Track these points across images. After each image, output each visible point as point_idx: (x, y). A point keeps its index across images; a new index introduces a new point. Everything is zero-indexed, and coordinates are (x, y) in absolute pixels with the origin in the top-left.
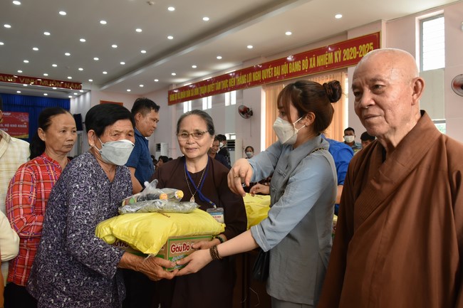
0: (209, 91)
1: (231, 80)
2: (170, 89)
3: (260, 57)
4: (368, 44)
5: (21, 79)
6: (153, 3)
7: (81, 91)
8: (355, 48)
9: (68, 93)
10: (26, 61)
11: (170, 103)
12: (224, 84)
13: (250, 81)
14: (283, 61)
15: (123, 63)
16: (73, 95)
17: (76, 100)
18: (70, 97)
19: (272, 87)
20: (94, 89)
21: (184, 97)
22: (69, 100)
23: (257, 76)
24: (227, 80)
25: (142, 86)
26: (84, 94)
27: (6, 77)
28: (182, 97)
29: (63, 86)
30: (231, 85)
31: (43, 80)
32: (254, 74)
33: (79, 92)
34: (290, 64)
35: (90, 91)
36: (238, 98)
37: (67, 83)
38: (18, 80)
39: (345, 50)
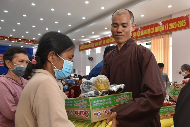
0: (99, 44)
1: (110, 39)
2: (80, 44)
4: (183, 21)
5: (11, 39)
8: (176, 23)
9: (32, 46)
10: (14, 30)
11: (80, 50)
12: (107, 41)
14: (137, 30)
17: (36, 49)
18: (33, 48)
21: (87, 47)
24: (108, 39)
27: (4, 38)
29: (30, 42)
30: (111, 42)
31: (21, 39)
33: (37, 45)
34: (141, 31)
37: (32, 41)
38: (10, 40)
39: (170, 24)
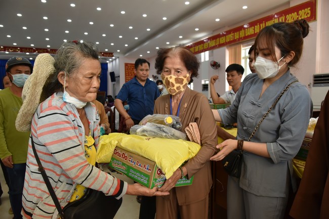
1: (205, 44)
3: (224, 27)
4: (306, 9)
7: (114, 58)
8: (296, 13)
9: (106, 59)
12: (201, 47)
13: (218, 44)
14: (241, 28)
15: (136, 38)
16: (109, 61)
17: (111, 63)
18: (108, 62)
19: (233, 47)
20: (120, 56)
22: (107, 63)
23: (222, 40)
24: (202, 45)
25: (148, 52)
26: (115, 59)
29: (103, 55)
30: (205, 48)
32: (221, 39)
33: (112, 59)
34: (246, 30)
35: (118, 57)
36: (210, 56)
37: (105, 53)
39: (287, 16)
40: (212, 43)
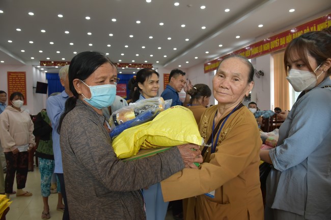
1: (247, 52)
2: (205, 63)
3: (269, 32)
6: (191, 5)
10: (123, 54)
11: (206, 72)
13: (261, 51)
14: (287, 33)
15: (175, 49)
19: (279, 54)
20: (160, 67)
21: (215, 67)
23: (266, 47)
24: (244, 53)
25: (187, 62)
28: (213, 67)
30: (247, 55)
31: (132, 64)
32: (264, 46)
34: (294, 34)
35: (157, 68)
38: (119, 66)
40: (255, 51)
